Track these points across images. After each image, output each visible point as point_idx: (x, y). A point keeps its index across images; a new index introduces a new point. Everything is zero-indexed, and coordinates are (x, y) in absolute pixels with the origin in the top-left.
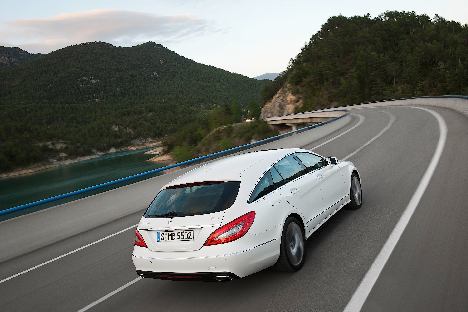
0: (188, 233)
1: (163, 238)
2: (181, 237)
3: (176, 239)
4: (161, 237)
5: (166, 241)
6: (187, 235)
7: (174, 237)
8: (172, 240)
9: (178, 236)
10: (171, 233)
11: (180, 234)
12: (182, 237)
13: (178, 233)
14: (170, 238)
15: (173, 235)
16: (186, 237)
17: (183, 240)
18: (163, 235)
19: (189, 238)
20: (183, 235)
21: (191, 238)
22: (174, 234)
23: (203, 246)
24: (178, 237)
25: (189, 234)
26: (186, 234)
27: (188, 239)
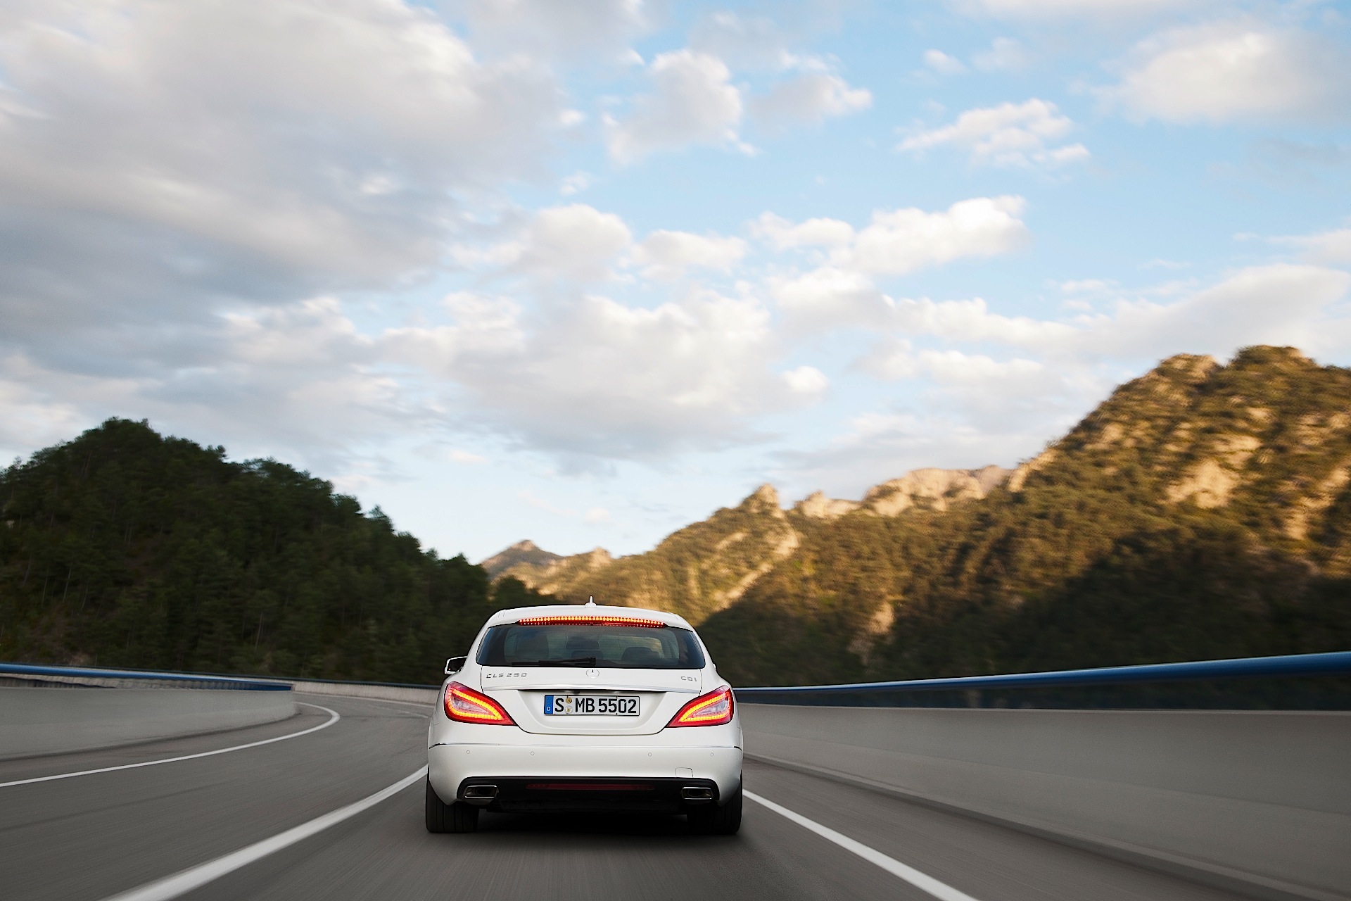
0: (627, 701)
1: (560, 708)
2: (609, 707)
3: (596, 711)
4: (555, 706)
5: (567, 715)
6: (625, 704)
7: (590, 708)
8: (585, 713)
9: (600, 705)
10: (584, 699)
11: (607, 703)
12: (612, 708)
13: (600, 700)
14: (580, 709)
15: (587, 702)
16: (622, 709)
17: (615, 713)
18: (560, 702)
19: (630, 711)
20: (615, 705)
21: (635, 712)
22: (590, 702)
23: (666, 727)
24: (603, 708)
25: (629, 702)
26: (622, 703)
27: (627, 713)
